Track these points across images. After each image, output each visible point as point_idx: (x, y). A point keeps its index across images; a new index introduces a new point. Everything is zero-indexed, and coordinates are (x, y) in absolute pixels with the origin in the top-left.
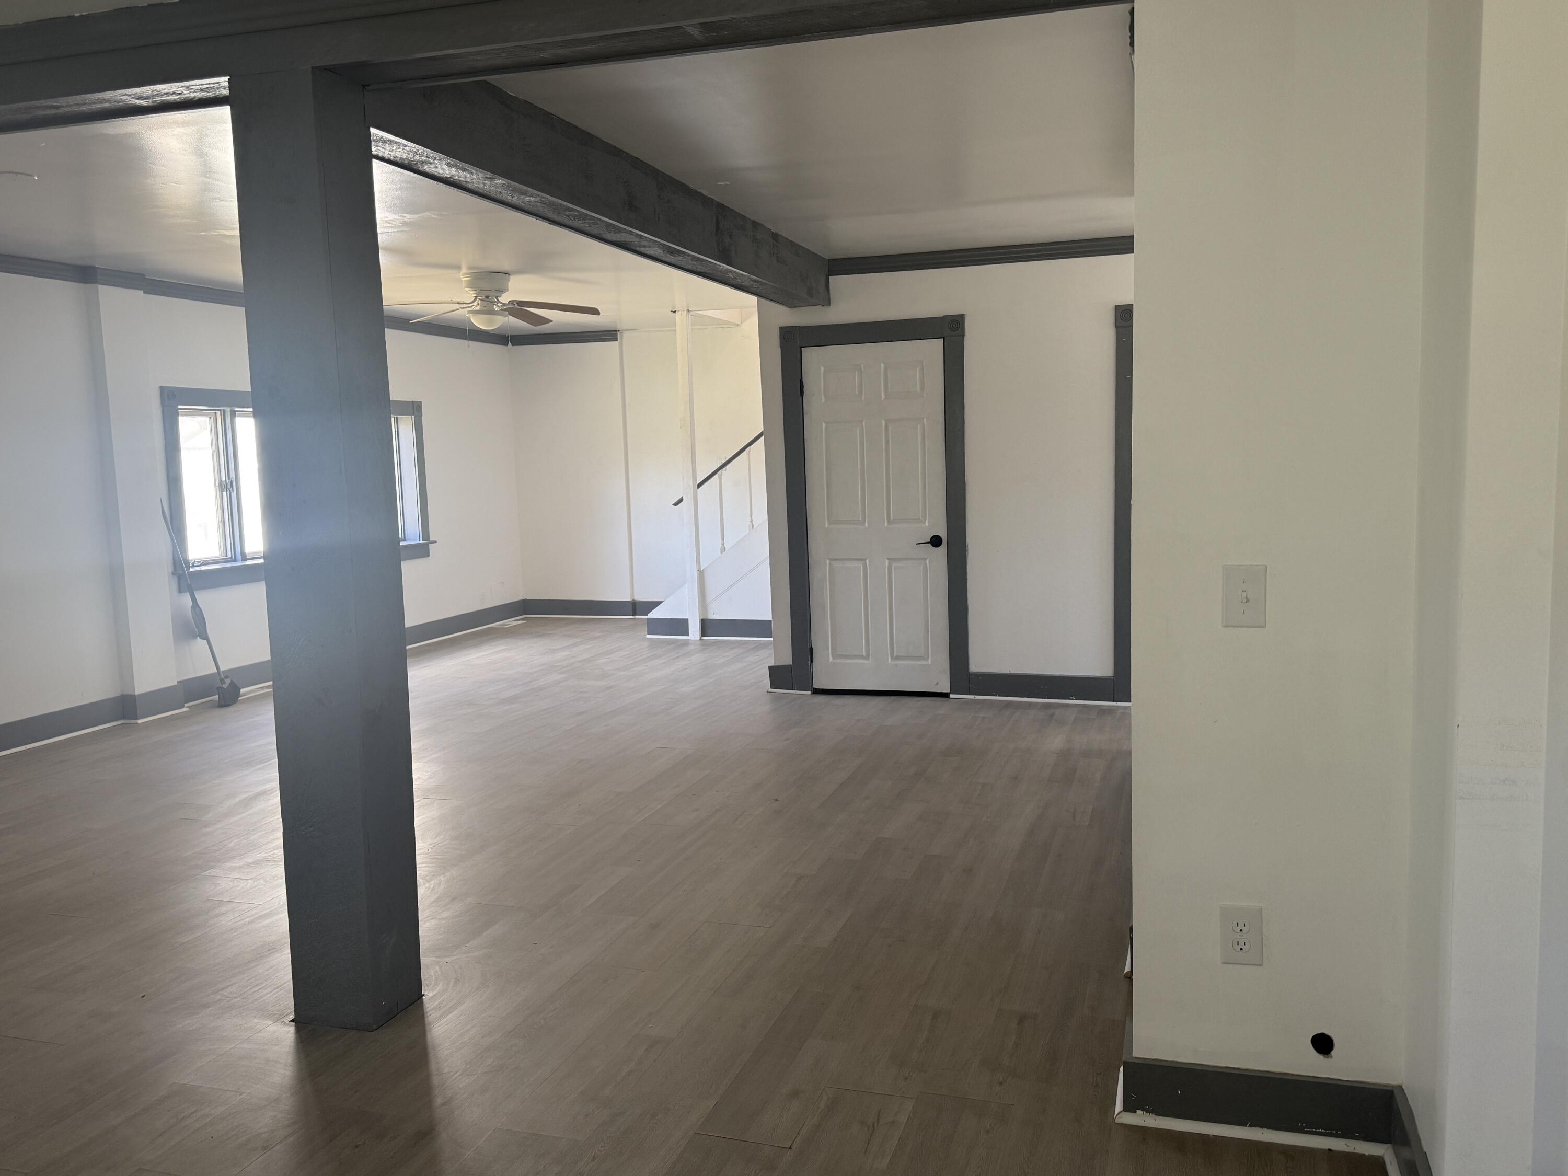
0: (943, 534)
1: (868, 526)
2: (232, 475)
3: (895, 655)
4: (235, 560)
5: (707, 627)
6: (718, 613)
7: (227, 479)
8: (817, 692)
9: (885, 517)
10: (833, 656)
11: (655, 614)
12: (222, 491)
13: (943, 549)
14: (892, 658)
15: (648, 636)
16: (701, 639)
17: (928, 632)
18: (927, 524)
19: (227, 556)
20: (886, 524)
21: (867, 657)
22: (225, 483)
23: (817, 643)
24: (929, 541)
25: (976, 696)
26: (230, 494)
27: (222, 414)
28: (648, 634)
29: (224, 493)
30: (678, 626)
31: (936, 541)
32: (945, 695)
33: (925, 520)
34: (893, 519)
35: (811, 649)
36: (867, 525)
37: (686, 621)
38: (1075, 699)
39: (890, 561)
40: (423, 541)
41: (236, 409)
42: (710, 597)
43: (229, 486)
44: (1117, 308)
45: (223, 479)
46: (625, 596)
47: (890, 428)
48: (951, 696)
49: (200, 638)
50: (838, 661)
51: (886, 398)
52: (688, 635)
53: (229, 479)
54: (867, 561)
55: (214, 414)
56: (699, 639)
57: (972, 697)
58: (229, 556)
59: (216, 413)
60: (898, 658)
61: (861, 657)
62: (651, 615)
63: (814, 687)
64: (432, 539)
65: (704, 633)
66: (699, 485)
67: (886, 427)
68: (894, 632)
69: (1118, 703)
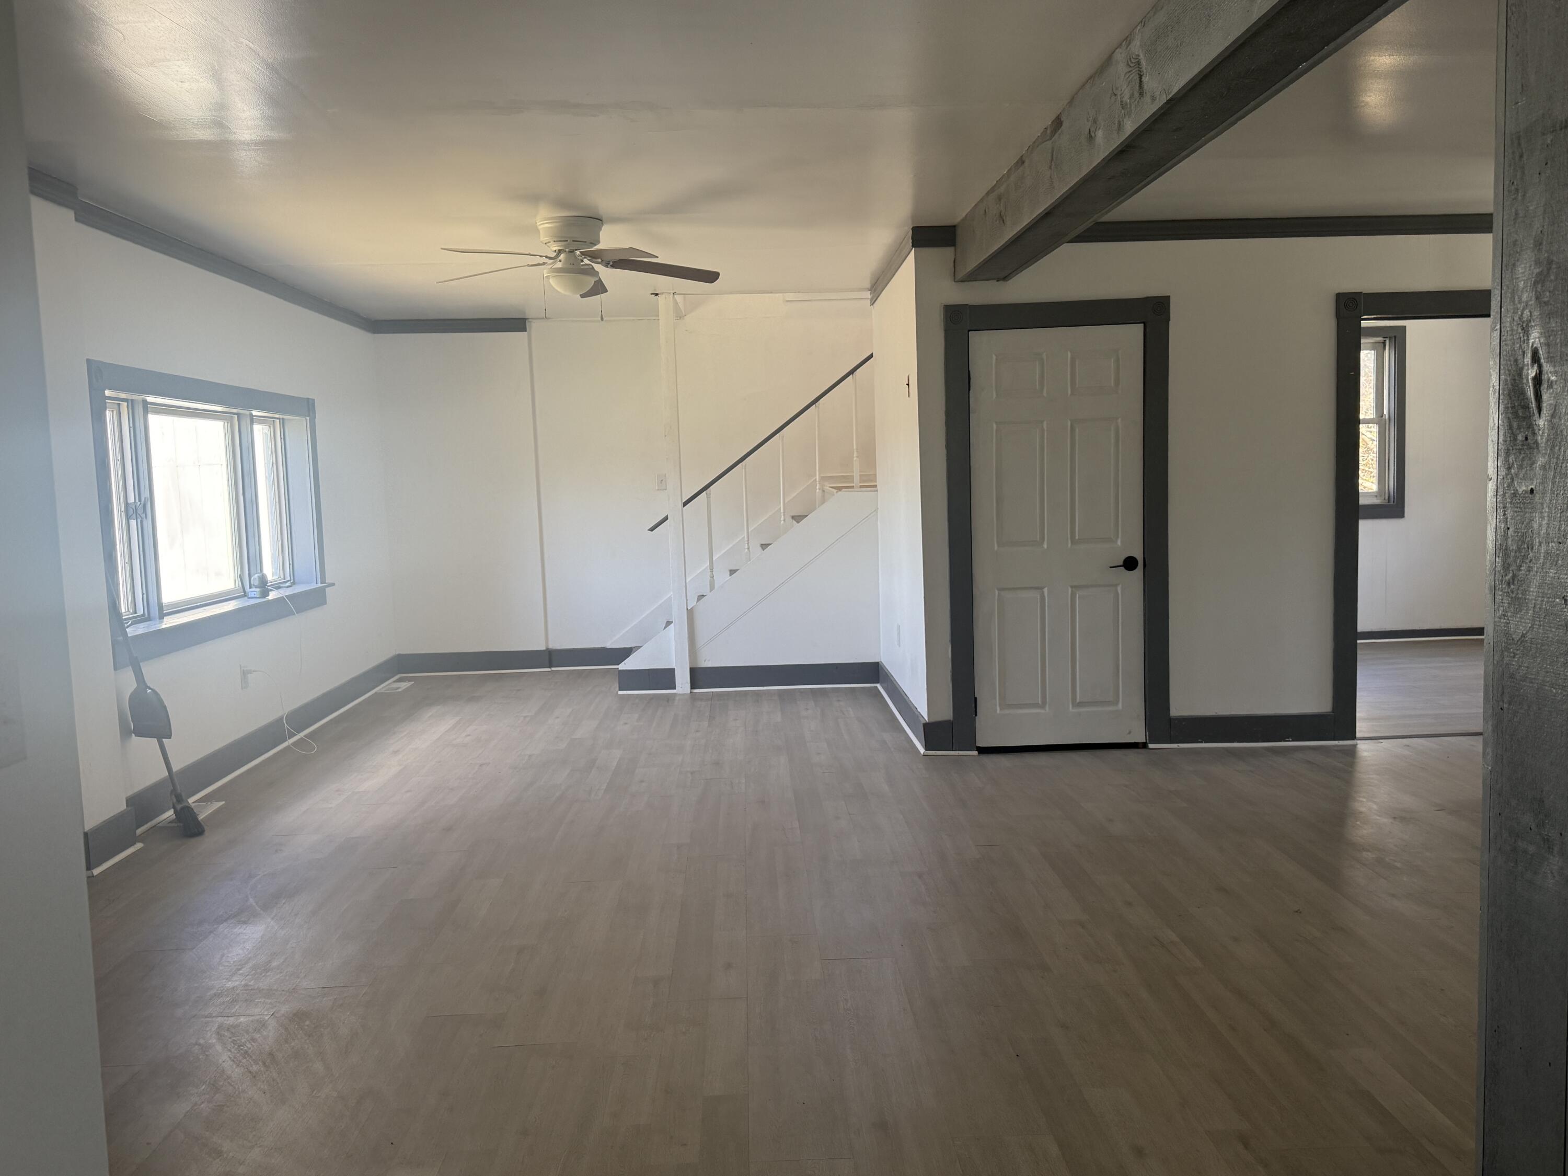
0: (1138, 554)
1: (1047, 547)
2: (145, 494)
3: (1078, 701)
4: (149, 619)
5: (699, 677)
6: (711, 659)
7: (137, 501)
8: (983, 751)
9: (1069, 536)
10: (1000, 705)
11: (628, 665)
12: (128, 518)
13: (1138, 573)
14: (1073, 704)
15: (621, 693)
16: (691, 692)
17: (1118, 672)
18: (1119, 543)
19: (136, 613)
20: (1069, 545)
21: (1043, 706)
22: (134, 507)
23: (982, 692)
24: (1121, 563)
25: (1179, 745)
26: (142, 522)
27: (130, 407)
28: (619, 690)
29: (133, 523)
30: (664, 678)
31: (1130, 564)
32: (1144, 746)
33: (1117, 537)
34: (1079, 539)
35: (976, 699)
36: (1045, 546)
37: (671, 672)
38: (1292, 741)
39: (1074, 589)
40: (321, 583)
41: (150, 399)
42: (701, 640)
43: (140, 511)
44: (1339, 295)
45: (131, 500)
46: (537, 645)
47: (1077, 430)
48: (1151, 746)
49: (136, 736)
50: (1007, 712)
51: (1072, 394)
52: (675, 689)
53: (140, 500)
54: (1046, 590)
55: (116, 406)
56: (689, 692)
57: (1175, 746)
58: (140, 612)
59: (119, 404)
60: (1081, 704)
61: (1036, 705)
62: (622, 667)
63: (977, 745)
64: (328, 580)
65: (693, 686)
66: (685, 504)
67: (1073, 429)
68: (1078, 674)
69: (1340, 741)
